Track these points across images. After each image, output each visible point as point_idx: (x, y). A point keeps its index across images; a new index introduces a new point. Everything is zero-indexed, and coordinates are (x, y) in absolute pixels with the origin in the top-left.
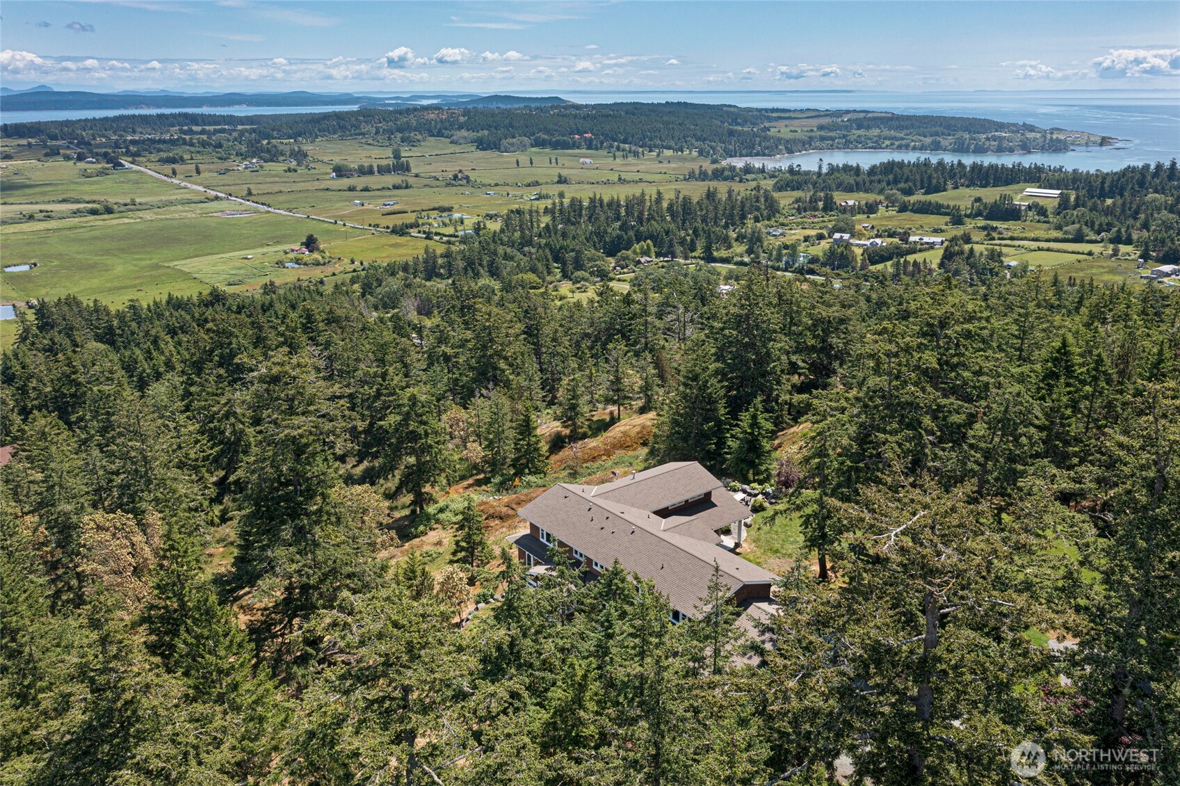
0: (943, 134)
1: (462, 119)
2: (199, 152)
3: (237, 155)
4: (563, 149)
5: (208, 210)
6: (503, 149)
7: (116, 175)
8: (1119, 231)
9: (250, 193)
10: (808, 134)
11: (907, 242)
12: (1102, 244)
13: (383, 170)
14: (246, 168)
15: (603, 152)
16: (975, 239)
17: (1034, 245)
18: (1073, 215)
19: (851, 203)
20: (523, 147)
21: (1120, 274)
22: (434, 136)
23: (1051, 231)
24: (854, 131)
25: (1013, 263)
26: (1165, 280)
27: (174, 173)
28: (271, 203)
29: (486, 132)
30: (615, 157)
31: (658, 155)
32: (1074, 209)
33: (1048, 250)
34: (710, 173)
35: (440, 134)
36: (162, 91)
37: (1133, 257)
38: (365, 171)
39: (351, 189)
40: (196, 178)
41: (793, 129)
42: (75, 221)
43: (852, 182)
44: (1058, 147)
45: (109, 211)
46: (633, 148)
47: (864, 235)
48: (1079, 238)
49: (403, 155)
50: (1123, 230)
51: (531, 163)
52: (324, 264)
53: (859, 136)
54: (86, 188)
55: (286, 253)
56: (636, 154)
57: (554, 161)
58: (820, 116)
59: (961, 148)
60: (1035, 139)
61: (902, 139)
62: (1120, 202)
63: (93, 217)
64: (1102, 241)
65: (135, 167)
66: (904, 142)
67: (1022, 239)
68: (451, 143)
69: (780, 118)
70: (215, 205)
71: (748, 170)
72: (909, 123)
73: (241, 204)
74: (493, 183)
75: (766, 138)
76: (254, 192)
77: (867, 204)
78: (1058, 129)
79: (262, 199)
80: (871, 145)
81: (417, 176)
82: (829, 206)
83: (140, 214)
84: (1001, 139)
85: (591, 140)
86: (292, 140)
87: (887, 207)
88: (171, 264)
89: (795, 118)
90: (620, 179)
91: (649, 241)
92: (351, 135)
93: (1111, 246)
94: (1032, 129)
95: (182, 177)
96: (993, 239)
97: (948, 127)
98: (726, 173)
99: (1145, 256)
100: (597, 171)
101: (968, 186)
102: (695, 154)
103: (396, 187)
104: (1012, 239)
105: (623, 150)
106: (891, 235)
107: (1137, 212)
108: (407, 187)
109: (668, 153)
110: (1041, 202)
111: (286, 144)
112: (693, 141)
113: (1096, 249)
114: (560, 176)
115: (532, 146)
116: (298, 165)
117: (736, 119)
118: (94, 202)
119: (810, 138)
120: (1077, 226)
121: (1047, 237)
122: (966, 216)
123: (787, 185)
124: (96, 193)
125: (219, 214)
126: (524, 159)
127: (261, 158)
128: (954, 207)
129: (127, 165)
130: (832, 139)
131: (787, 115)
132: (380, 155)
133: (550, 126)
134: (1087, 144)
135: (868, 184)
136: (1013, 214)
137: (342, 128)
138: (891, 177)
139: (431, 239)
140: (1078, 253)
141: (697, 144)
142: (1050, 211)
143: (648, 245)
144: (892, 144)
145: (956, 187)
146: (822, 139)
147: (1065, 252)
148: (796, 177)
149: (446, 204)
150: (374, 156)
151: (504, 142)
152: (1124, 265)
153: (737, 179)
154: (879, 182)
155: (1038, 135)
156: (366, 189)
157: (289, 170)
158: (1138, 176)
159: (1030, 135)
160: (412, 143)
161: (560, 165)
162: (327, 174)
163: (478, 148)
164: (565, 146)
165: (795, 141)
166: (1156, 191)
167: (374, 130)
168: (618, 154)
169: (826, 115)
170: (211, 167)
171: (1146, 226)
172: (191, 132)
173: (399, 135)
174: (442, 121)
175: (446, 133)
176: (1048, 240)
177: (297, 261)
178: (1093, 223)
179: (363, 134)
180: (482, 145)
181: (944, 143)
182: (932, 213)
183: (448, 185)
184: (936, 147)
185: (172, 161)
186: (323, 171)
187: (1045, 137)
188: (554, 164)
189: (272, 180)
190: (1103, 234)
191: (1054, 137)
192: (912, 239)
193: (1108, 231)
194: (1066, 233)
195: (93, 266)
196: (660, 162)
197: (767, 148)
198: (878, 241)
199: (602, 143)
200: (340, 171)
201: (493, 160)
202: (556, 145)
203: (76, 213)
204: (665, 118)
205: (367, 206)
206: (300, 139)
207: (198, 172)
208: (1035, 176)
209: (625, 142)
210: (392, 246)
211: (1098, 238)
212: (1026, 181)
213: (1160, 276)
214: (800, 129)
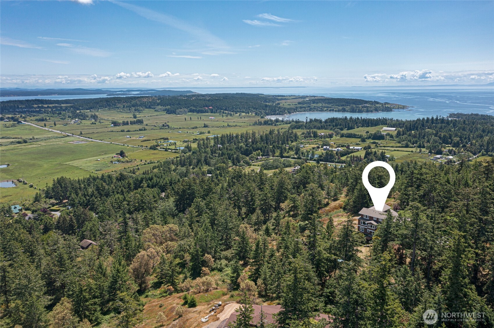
0: (346, 105)
1: (158, 101)
2: (52, 116)
3: (69, 117)
4: (201, 113)
5: (67, 141)
6: (177, 113)
7: (19, 126)
8: (420, 143)
9: (81, 133)
10: (296, 106)
11: (349, 149)
12: (415, 148)
13: (132, 123)
14: (74, 123)
15: (218, 114)
16: (372, 147)
17: (393, 149)
18: (403, 138)
19: (323, 134)
20: (185, 113)
21: (423, 158)
22: (147, 108)
23: (397, 144)
24: (312, 105)
25: (388, 156)
26: (438, 160)
27: (45, 125)
28: (92, 137)
29: (169, 107)
30: (223, 116)
31: (240, 115)
32: (403, 135)
33: (398, 150)
34: (263, 122)
35: (150, 107)
36: (17, 88)
37: (426, 152)
38: (125, 124)
39: (122, 131)
40: (54, 127)
41: (289, 104)
42: (12, 146)
43: (320, 126)
44: (388, 110)
45: (25, 142)
46: (229, 112)
47: (333, 147)
48: (407, 146)
49: (137, 116)
50: (421, 143)
51: (191, 119)
52: (130, 162)
53: (315, 107)
54: (9, 132)
55: (112, 158)
56: (231, 115)
57: (199, 118)
58: (297, 98)
59: (353, 111)
60: (380, 107)
61: (331, 107)
62: (418, 133)
63: (19, 145)
64: (415, 147)
65: (27, 123)
66: (332, 108)
67: (387, 147)
68: (155, 111)
69: (282, 99)
70: (67, 138)
71: (277, 121)
72: (332, 101)
73: (79, 138)
74: (178, 127)
75: (280, 108)
76: (83, 133)
77: (329, 134)
78: (387, 103)
79: (88, 136)
80: (319, 110)
81: (147, 125)
82: (315, 136)
83: (39, 143)
84: (367, 107)
85: (212, 110)
86: (89, 111)
87: (336, 135)
88: (67, 163)
89: (287, 99)
90: (228, 125)
91: (259, 151)
92: (113, 108)
93: (419, 149)
94: (378, 103)
95: (48, 127)
96: (378, 147)
97: (347, 103)
98: (269, 122)
99: (430, 152)
100: (218, 122)
101: (362, 127)
102: (254, 114)
103: (140, 130)
104: (384, 147)
105: (225, 113)
106: (342, 146)
107: (424, 136)
108: (145, 130)
109: (243, 114)
110: (390, 133)
111: (88, 112)
112: (252, 109)
113: (414, 150)
114: (205, 124)
115: (189, 112)
116: (95, 121)
117: (266, 100)
118: (16, 138)
119: (296, 107)
120: (406, 142)
121: (396, 146)
122: (366, 138)
123: (295, 127)
124: (14, 135)
125: (72, 142)
126: (188, 118)
127: (79, 118)
128: (361, 135)
129: (23, 122)
130: (305, 108)
131: (284, 98)
132: (127, 116)
133: (195, 104)
134: (398, 108)
135: (325, 126)
136: (381, 137)
137: (109, 105)
138: (334, 124)
139: (167, 151)
140: (408, 151)
141: (254, 110)
142: (394, 136)
143: (259, 152)
144: (327, 109)
145: (358, 127)
146: (301, 108)
147: (404, 151)
148: (298, 124)
149: (165, 137)
150: (125, 117)
151: (178, 111)
152: (424, 155)
153: (274, 124)
154: (330, 125)
155: (381, 105)
156: (129, 131)
157: (93, 123)
158: (421, 123)
159: (378, 105)
160: (139, 111)
161: (202, 119)
162: (109, 125)
163: (167, 113)
164: (202, 112)
165: (291, 109)
166: (428, 128)
167: (122, 106)
168: (224, 115)
169: (299, 98)
170: (59, 122)
171: (428, 141)
172: (42, 107)
173: (133, 108)
174: (150, 102)
175: (153, 107)
176: (397, 147)
177: (119, 161)
178: (411, 141)
179: (118, 108)
180: (169, 112)
181: (347, 109)
182: (353, 138)
183: (161, 129)
184: (344, 110)
185: (42, 120)
186: (106, 123)
187: (383, 106)
188: (199, 119)
189: (87, 128)
190: (415, 144)
191: (386, 106)
192: (351, 148)
193: (417, 143)
194: (402, 144)
195: (33, 165)
196: (241, 118)
197: (281, 112)
198: (340, 149)
199: (217, 110)
200: (115, 124)
201: (174, 118)
202: (198, 112)
203: (12, 143)
204: (239, 100)
205: (132, 138)
206: (92, 110)
207: (55, 125)
208: (384, 122)
209: (226, 110)
210: (153, 154)
211: (413, 146)
212: (382, 124)
213: (436, 159)
214: (292, 103)
